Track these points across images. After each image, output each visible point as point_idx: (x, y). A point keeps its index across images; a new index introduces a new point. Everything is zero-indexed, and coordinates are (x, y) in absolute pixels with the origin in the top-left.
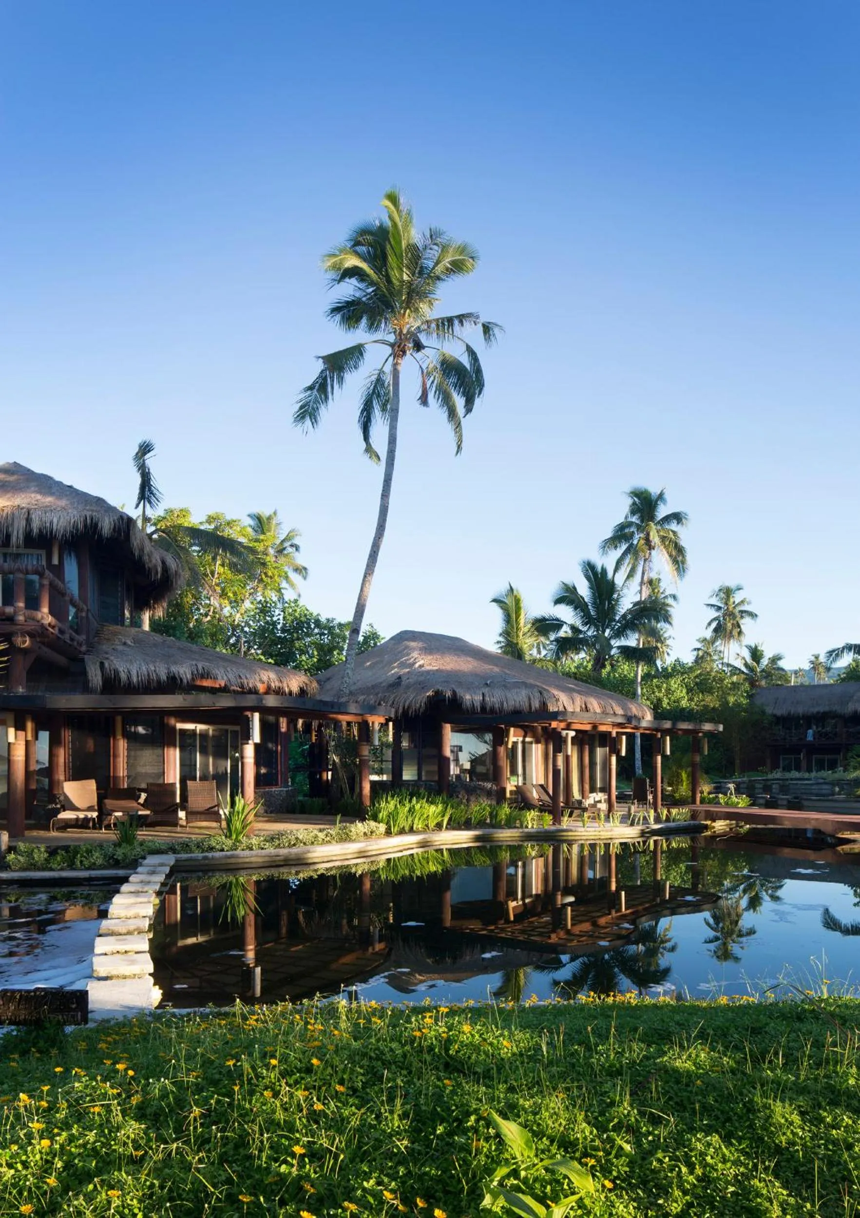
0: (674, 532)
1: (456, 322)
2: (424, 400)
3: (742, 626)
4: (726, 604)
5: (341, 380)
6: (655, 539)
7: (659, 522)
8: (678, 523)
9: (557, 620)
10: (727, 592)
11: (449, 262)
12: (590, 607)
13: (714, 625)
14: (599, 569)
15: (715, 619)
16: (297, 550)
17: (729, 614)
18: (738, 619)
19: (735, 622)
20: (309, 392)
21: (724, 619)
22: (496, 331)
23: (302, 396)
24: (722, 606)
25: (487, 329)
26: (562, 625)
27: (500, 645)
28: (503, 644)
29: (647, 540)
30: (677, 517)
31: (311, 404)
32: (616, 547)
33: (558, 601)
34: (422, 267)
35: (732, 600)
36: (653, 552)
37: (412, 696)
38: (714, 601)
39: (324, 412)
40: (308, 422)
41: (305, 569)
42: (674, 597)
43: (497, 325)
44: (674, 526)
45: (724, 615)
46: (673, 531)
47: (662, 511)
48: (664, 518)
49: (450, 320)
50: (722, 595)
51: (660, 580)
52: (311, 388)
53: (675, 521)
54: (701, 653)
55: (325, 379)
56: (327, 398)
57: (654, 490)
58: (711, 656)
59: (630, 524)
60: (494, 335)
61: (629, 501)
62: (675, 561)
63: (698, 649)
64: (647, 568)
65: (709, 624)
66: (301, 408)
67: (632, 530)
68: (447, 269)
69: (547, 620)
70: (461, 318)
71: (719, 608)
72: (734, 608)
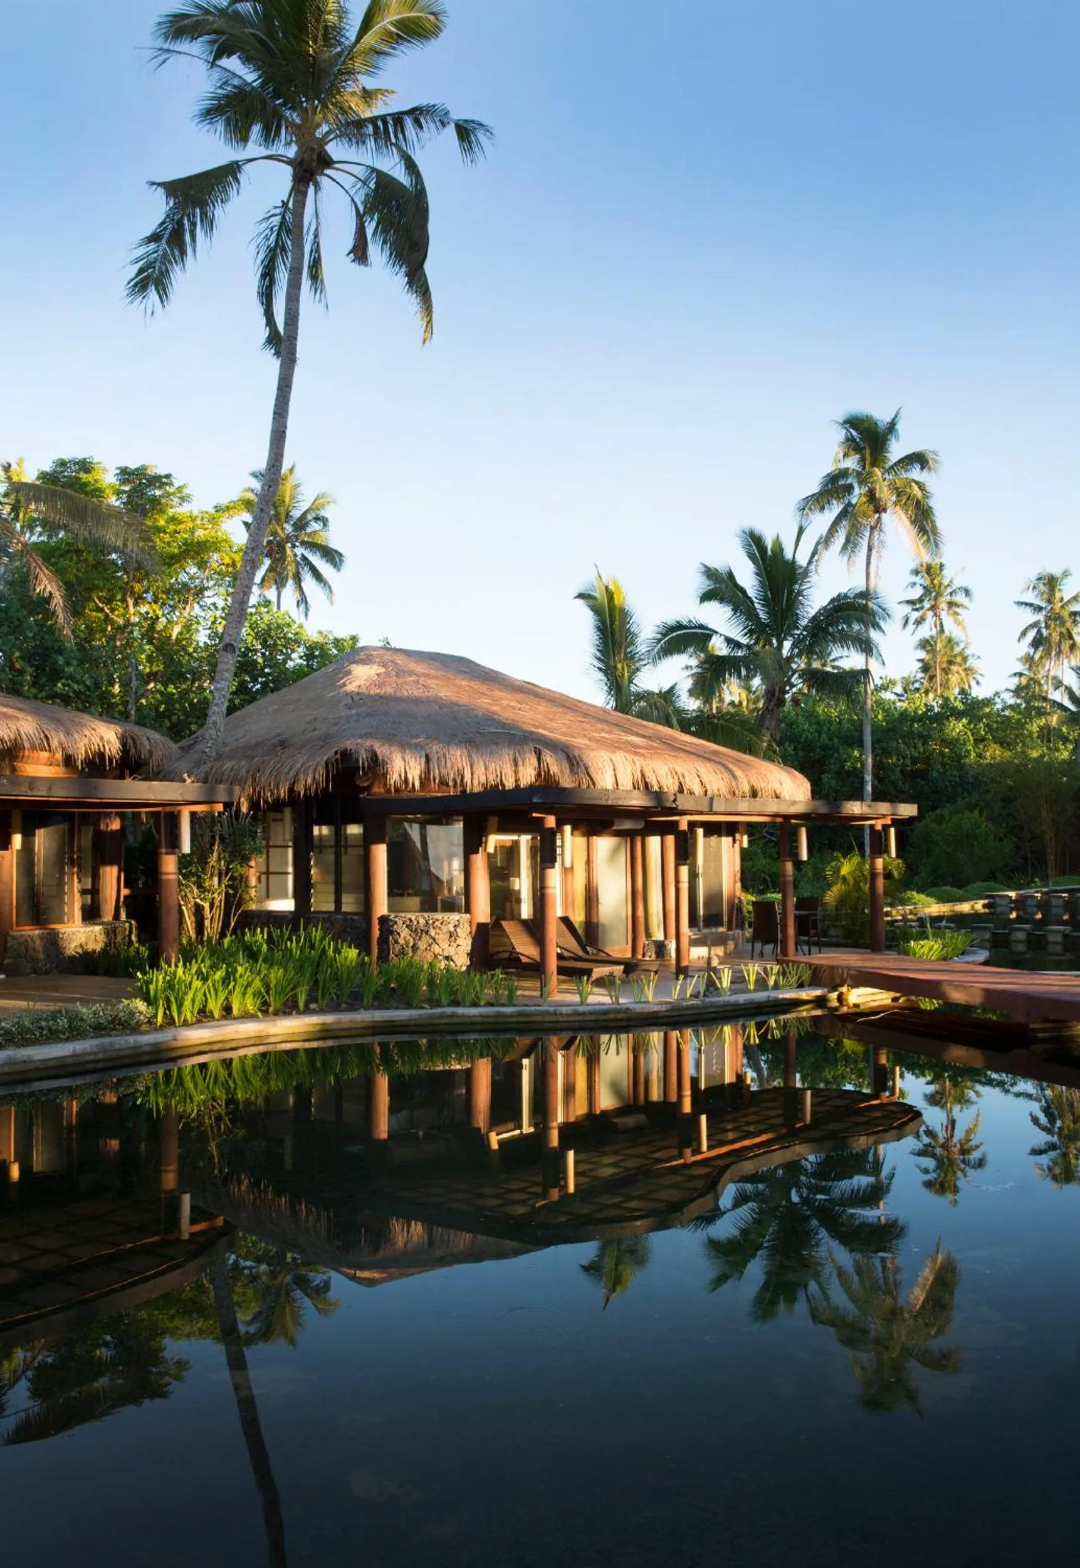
0: (921, 486)
1: (408, 122)
2: (360, 253)
3: (1076, 637)
4: (1049, 601)
5: (209, 223)
6: (885, 494)
7: (892, 467)
8: (922, 468)
9: (701, 627)
10: (1051, 583)
11: (391, 23)
12: (757, 606)
13: (1031, 635)
14: (769, 545)
15: (1032, 626)
16: (325, 525)
17: (1054, 618)
18: (1068, 624)
19: (1064, 630)
20: (153, 246)
21: (1047, 627)
22: (481, 135)
23: (143, 250)
24: (1043, 605)
25: (465, 132)
26: (710, 636)
27: (690, 672)
28: (695, 671)
29: (872, 496)
30: (919, 459)
31: (158, 264)
32: (822, 509)
33: (706, 597)
34: (326, 28)
35: (1058, 595)
36: (884, 516)
37: (301, 761)
38: (1031, 597)
39: (180, 279)
40: (152, 294)
41: (340, 555)
42: (967, 592)
43: (481, 125)
44: (915, 473)
45: (1048, 618)
46: (917, 483)
47: (896, 451)
48: (901, 461)
49: (398, 119)
50: (1042, 588)
51: (942, 566)
52: (155, 238)
53: (918, 466)
54: (1024, 681)
55: (180, 223)
56: (183, 253)
57: (882, 416)
58: (1040, 685)
59: (844, 473)
60: (478, 141)
61: (840, 435)
62: (922, 530)
63: (1021, 674)
64: (876, 543)
65: (1024, 634)
66: (141, 271)
67: (849, 481)
68: (390, 34)
69: (686, 627)
70: (417, 114)
71: (1039, 609)
72: (1062, 607)
